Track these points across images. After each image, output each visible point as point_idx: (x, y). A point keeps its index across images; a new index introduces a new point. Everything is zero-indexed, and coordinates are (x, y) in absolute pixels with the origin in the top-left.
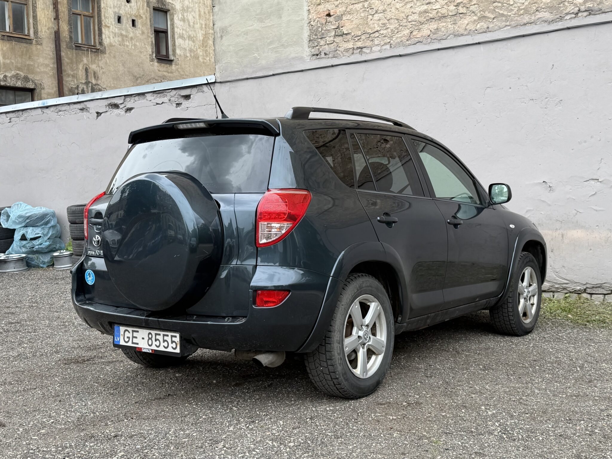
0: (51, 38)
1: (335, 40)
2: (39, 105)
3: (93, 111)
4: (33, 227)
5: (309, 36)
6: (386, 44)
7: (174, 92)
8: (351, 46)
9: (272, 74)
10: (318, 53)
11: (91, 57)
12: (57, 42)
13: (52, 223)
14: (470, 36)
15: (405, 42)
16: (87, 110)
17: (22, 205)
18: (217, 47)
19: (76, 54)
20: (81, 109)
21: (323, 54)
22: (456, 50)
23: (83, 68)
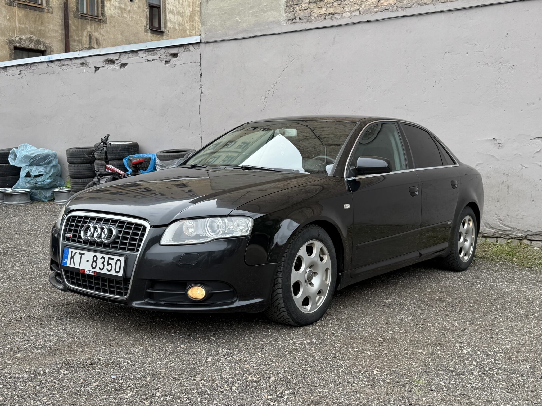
0: (60, 8)
1: (310, 6)
2: (45, 59)
3: (92, 66)
4: (37, 165)
5: (286, 2)
6: (355, 11)
7: (163, 50)
8: (325, 12)
9: (251, 36)
10: (293, 18)
11: (94, 26)
12: (66, 11)
13: (54, 163)
14: (433, 5)
15: (373, 9)
16: (86, 64)
17: (28, 146)
18: (203, 11)
19: (81, 22)
20: (81, 64)
21: (298, 19)
22: (419, 18)
23: (87, 35)
